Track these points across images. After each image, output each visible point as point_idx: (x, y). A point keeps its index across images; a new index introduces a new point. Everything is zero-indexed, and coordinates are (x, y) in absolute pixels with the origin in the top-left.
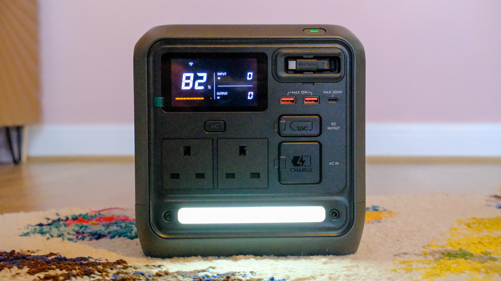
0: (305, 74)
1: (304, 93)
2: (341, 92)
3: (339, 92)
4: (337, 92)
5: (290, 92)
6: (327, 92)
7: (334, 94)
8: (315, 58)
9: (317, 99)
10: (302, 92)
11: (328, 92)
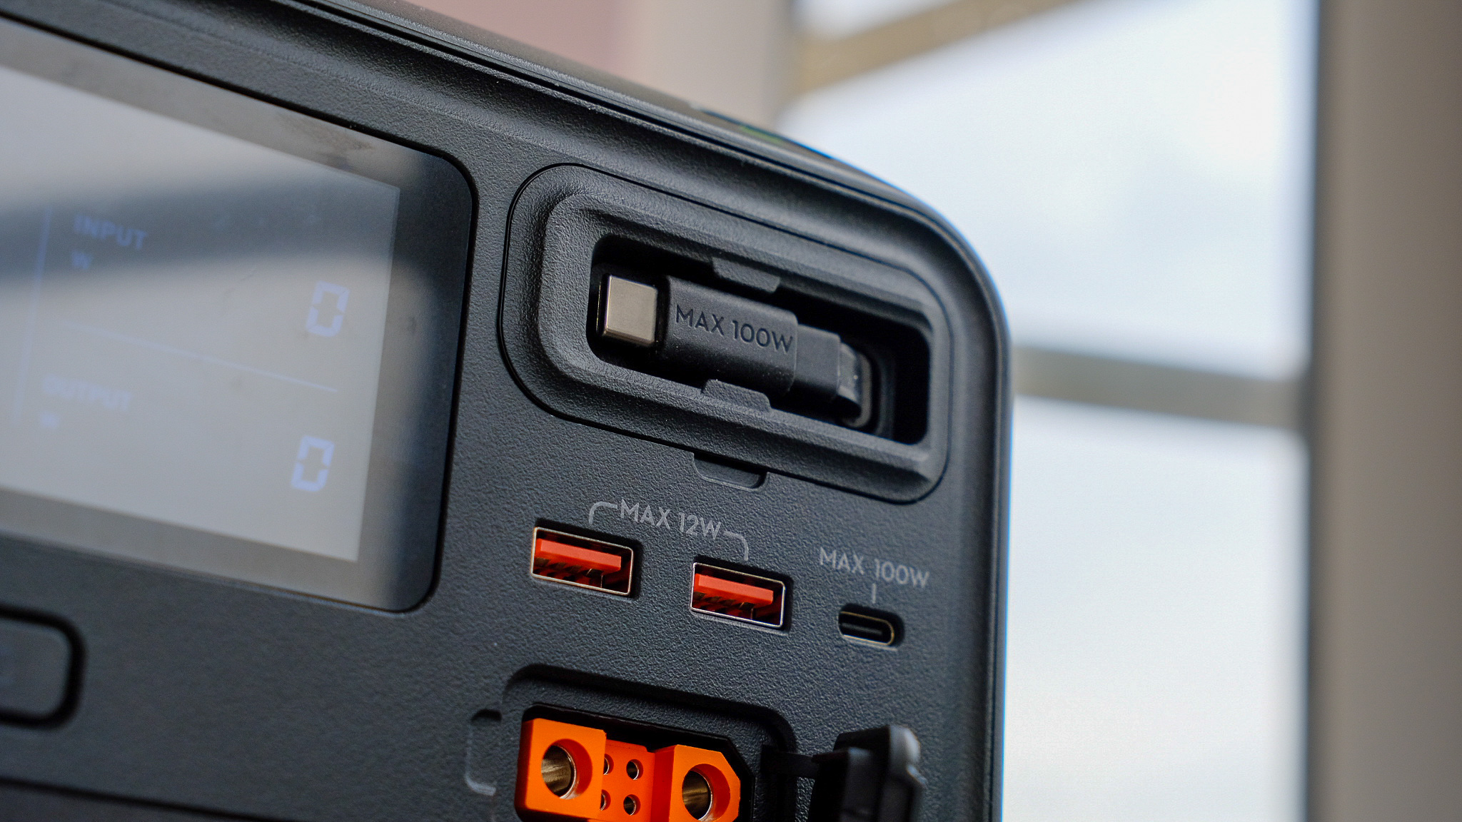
0: (714, 394)
1: (699, 529)
2: (921, 579)
3: (910, 578)
4: (902, 575)
5: (610, 505)
6: (838, 558)
7: (882, 582)
8: (779, 299)
9: (771, 599)
10: (689, 524)
11: (845, 557)
